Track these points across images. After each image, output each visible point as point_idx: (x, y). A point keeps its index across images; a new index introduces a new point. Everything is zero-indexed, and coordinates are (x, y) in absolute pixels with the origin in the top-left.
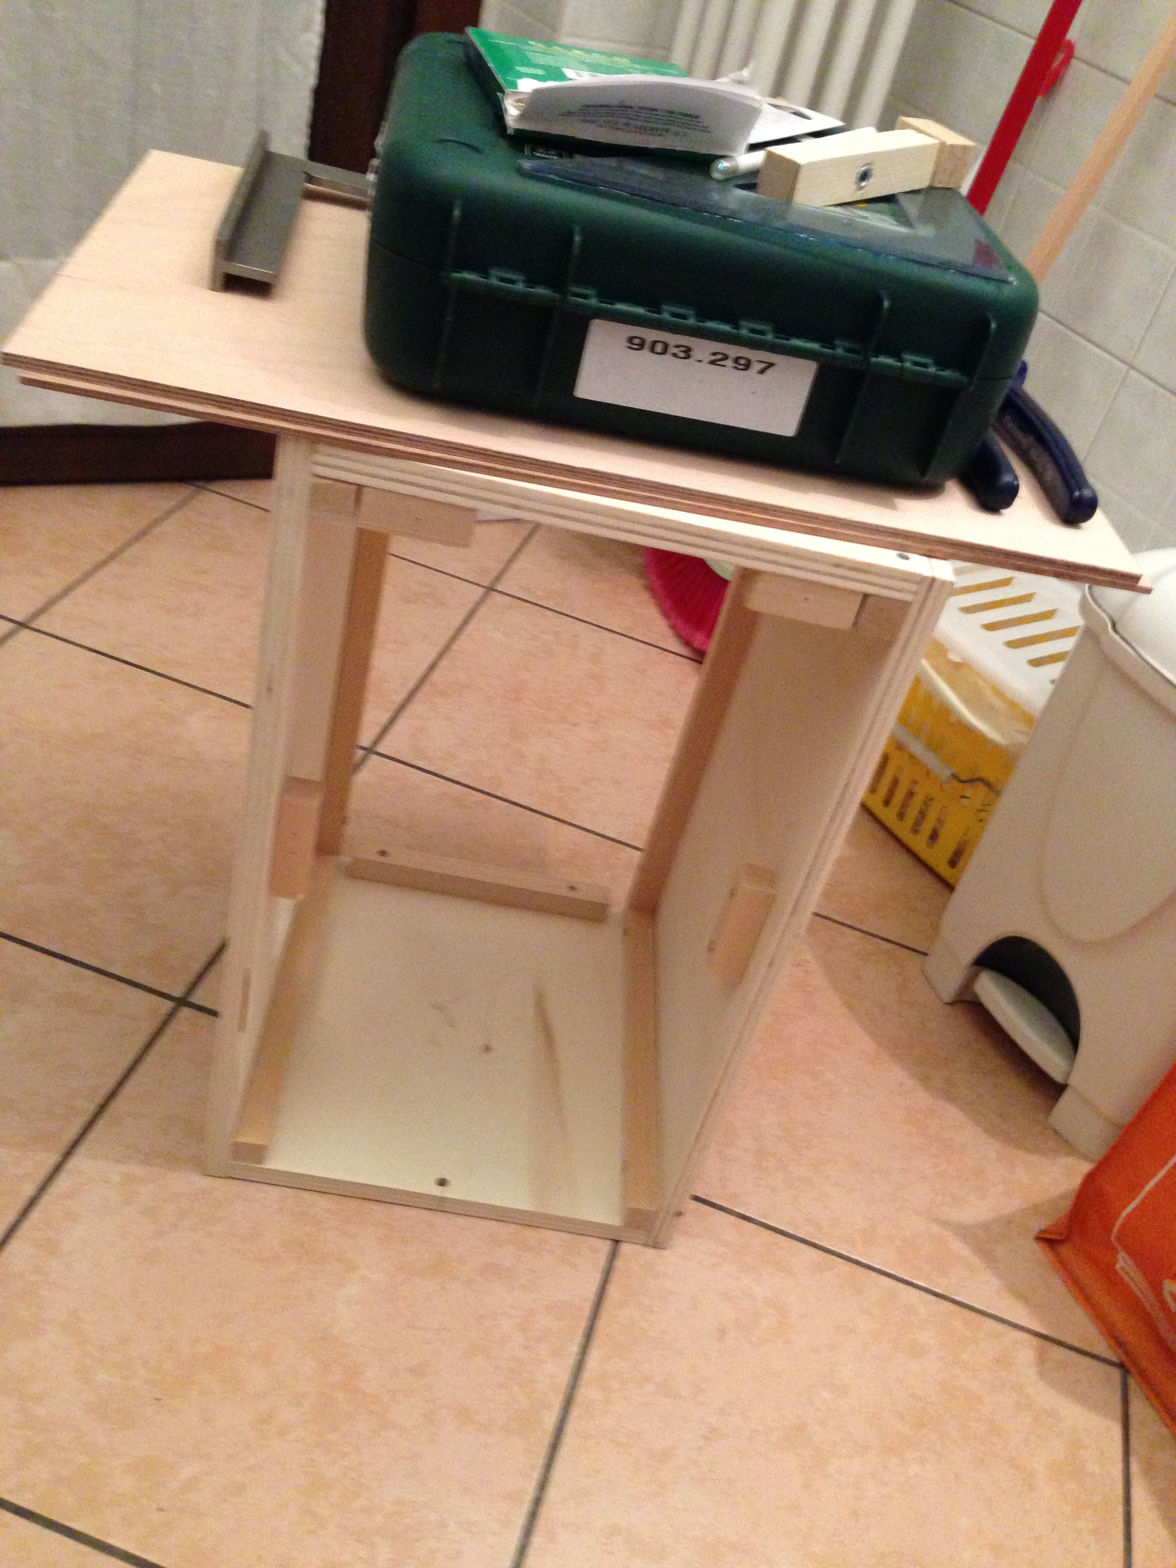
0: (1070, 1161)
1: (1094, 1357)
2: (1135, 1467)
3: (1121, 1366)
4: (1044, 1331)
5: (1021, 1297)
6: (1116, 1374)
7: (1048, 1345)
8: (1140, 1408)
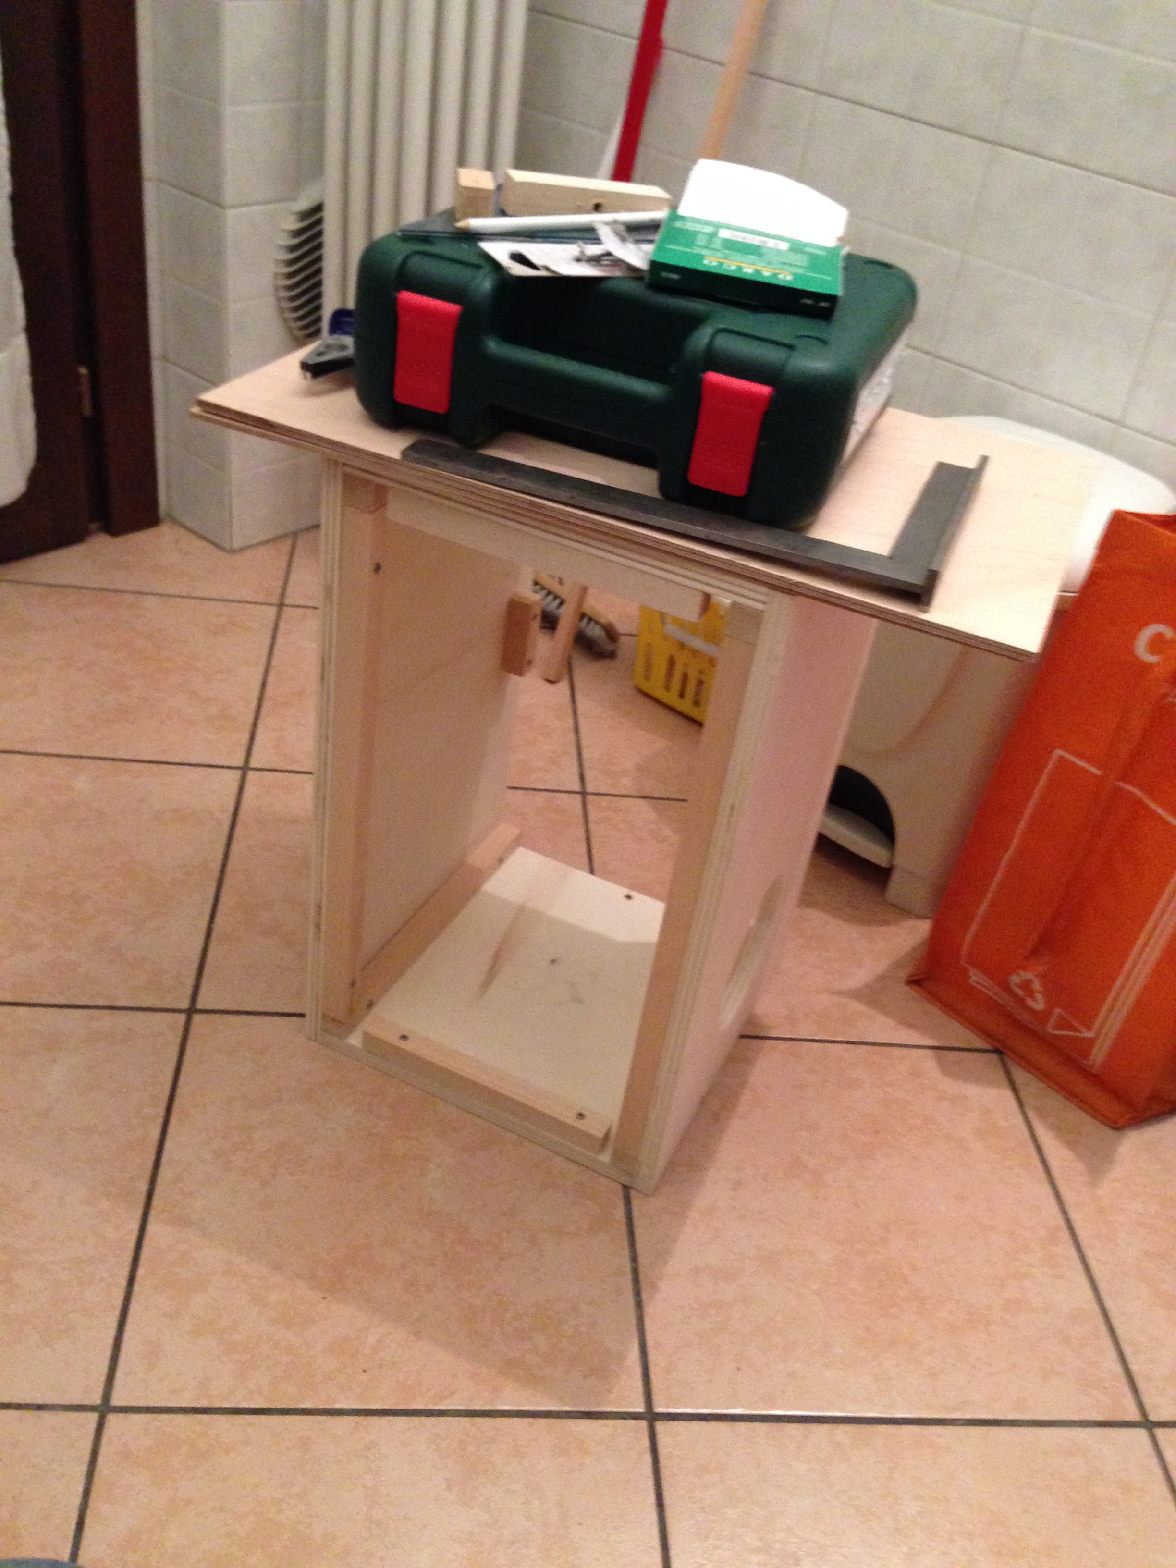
0: (911, 923)
1: (976, 1050)
2: (1031, 1114)
3: (996, 1051)
4: (936, 1044)
5: (911, 1026)
6: (994, 1057)
7: (940, 1052)
8: (1020, 1075)
